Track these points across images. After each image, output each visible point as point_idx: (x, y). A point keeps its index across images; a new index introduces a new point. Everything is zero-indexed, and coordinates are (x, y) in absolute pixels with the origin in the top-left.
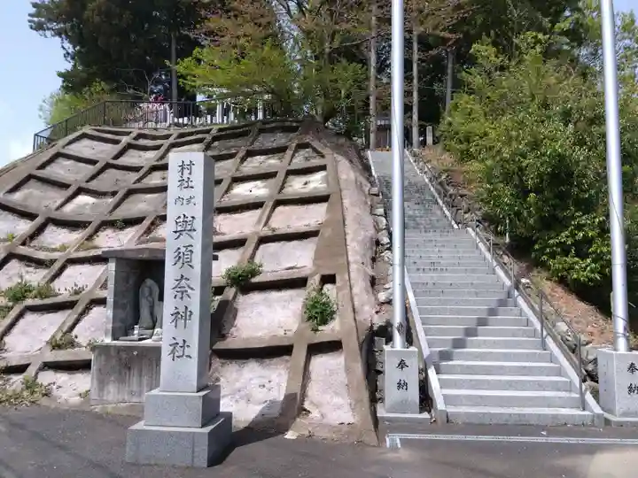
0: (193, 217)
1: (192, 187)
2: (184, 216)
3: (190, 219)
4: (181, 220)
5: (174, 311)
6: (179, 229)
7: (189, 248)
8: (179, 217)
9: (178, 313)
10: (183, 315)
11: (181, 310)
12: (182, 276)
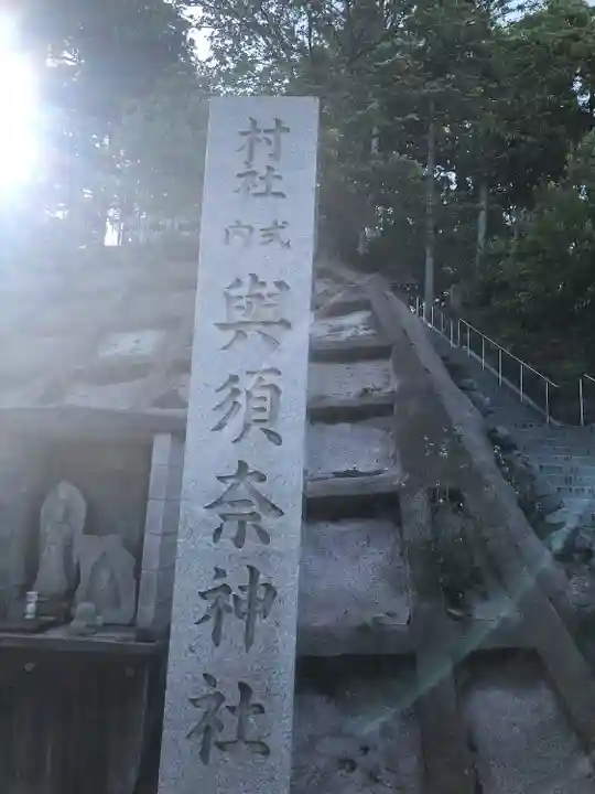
0: (280, 284)
1: (281, 195)
2: (254, 277)
3: (272, 288)
4: (244, 291)
5: (209, 583)
6: (239, 316)
7: (269, 379)
8: (238, 282)
9: (226, 589)
10: (244, 596)
11: (236, 579)
12: (242, 466)
